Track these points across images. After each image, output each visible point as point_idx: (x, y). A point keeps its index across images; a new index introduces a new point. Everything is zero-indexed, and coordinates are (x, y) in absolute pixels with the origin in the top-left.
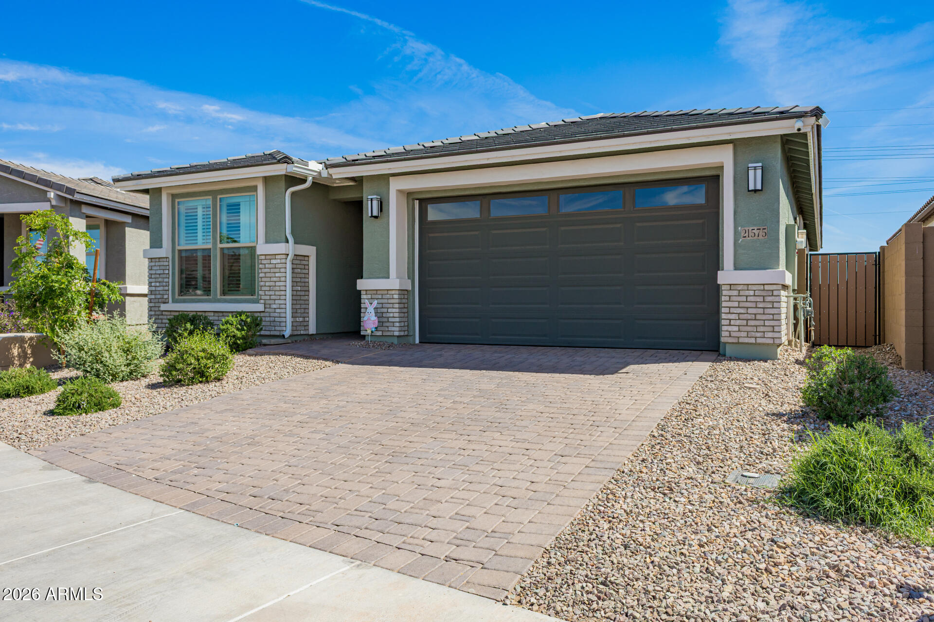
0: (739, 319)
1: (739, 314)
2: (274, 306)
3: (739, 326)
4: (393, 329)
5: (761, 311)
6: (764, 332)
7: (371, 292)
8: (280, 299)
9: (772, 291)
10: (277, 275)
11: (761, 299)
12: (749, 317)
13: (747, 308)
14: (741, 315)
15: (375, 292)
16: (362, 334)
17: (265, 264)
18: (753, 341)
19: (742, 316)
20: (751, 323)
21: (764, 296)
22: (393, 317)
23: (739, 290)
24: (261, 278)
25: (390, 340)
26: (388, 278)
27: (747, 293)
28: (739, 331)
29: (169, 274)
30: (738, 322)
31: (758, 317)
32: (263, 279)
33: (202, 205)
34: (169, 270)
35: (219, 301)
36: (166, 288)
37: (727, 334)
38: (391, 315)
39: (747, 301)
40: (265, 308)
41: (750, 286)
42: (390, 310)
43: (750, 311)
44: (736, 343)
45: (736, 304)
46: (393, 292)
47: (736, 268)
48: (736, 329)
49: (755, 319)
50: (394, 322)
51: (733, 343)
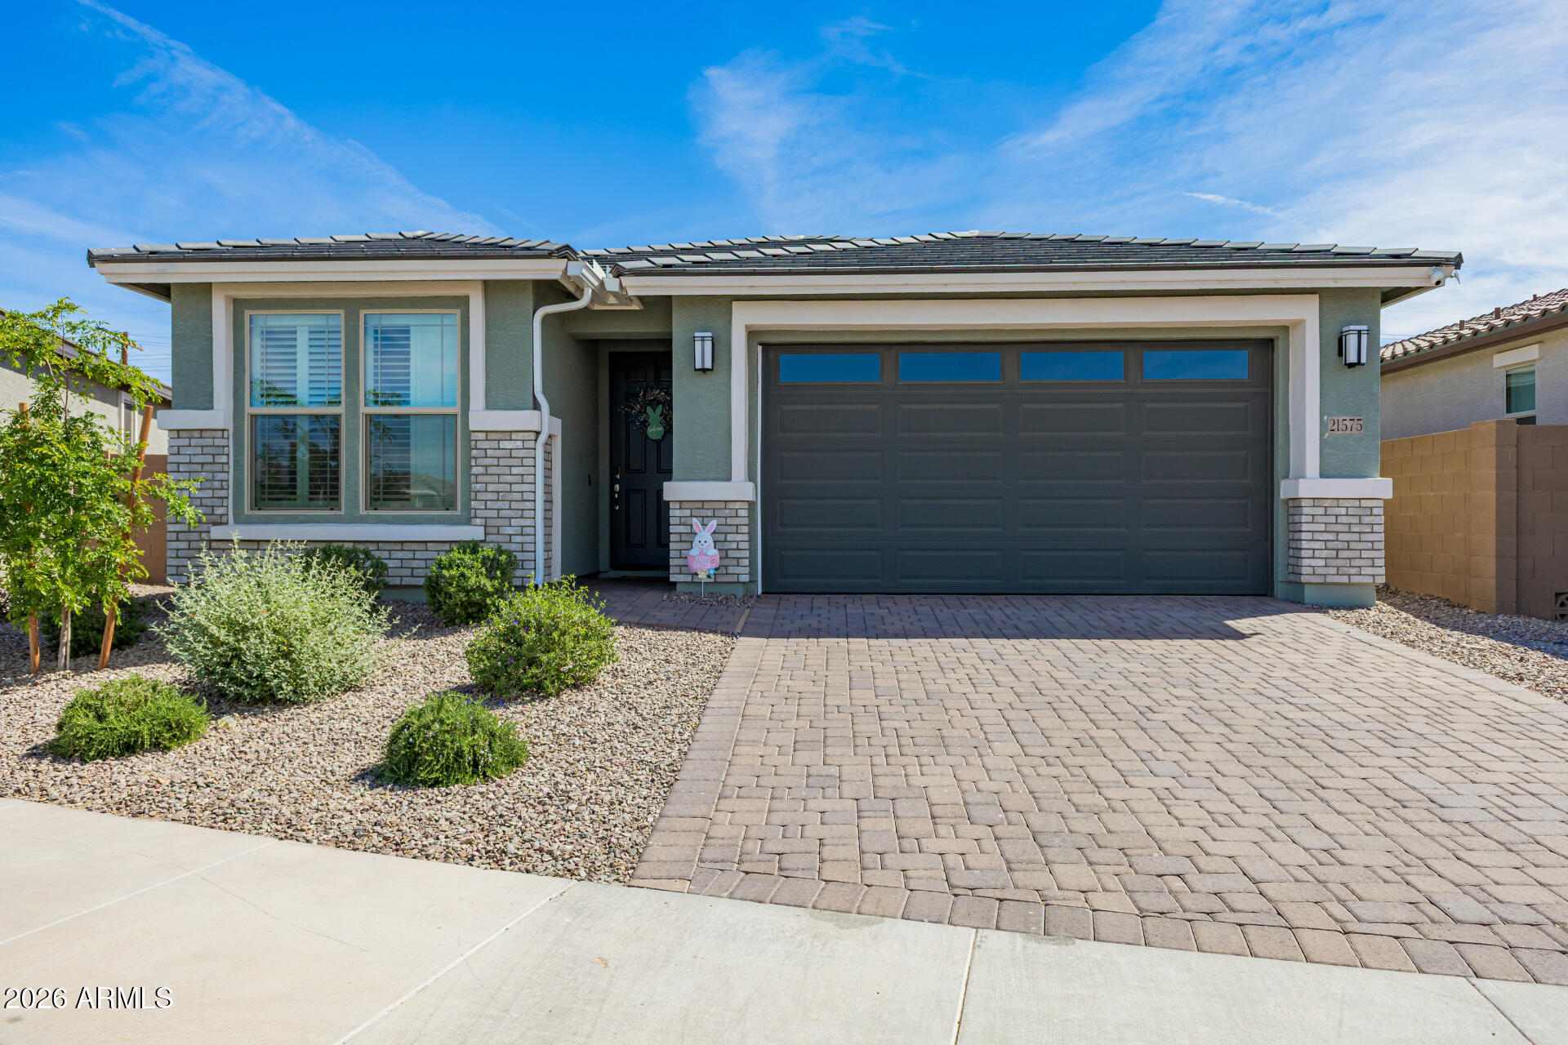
0: (1326, 549)
1: (1326, 541)
2: (510, 531)
3: (1326, 558)
4: (738, 570)
5: (1356, 537)
6: (1360, 567)
7: (690, 505)
8: (522, 517)
9: (1371, 508)
10: (515, 470)
11: (1356, 520)
12: (1340, 545)
13: (1338, 533)
14: (1328, 543)
15: (700, 505)
16: (671, 580)
17: (486, 450)
18: (1345, 579)
19: (1330, 545)
20: (1343, 554)
21: (1360, 516)
22: (738, 549)
23: (1326, 507)
24: (476, 475)
25: (730, 590)
26: (729, 479)
27: (1337, 511)
28: (1326, 566)
29: (228, 463)
30: (1325, 554)
31: (1352, 545)
32: (480, 478)
33: (310, 326)
34: (228, 455)
35: (363, 520)
36: (223, 493)
37: (1310, 570)
38: (734, 546)
39: (1336, 523)
40: (486, 534)
41: (1341, 501)
42: (729, 537)
43: (1342, 537)
44: (1322, 584)
45: (1322, 527)
46: (737, 505)
47: (1322, 476)
48: (1322, 562)
49: (1348, 549)
50: (738, 558)
51: (1316, 584)
